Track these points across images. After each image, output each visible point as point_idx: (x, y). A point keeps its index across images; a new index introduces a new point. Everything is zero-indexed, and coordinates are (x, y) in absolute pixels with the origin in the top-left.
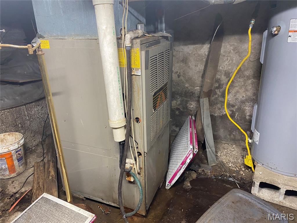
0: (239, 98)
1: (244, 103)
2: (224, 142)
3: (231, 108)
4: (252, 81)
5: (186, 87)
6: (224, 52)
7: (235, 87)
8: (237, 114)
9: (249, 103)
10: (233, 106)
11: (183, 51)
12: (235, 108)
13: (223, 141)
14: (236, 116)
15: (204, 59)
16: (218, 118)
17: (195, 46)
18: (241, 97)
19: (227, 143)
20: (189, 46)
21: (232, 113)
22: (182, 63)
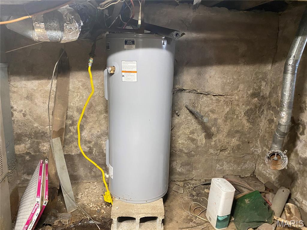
0: (95, 133)
1: (100, 138)
2: (86, 181)
3: (88, 144)
4: (105, 115)
5: (35, 127)
6: (73, 88)
7: (89, 122)
8: (94, 150)
9: (104, 137)
10: (90, 142)
11: (26, 86)
12: (92, 144)
13: (84, 180)
14: (94, 152)
15: (52, 95)
16: (76, 157)
17: (40, 81)
18: (96, 132)
19: (89, 181)
20: (33, 81)
21: (90, 149)
22: (26, 100)
